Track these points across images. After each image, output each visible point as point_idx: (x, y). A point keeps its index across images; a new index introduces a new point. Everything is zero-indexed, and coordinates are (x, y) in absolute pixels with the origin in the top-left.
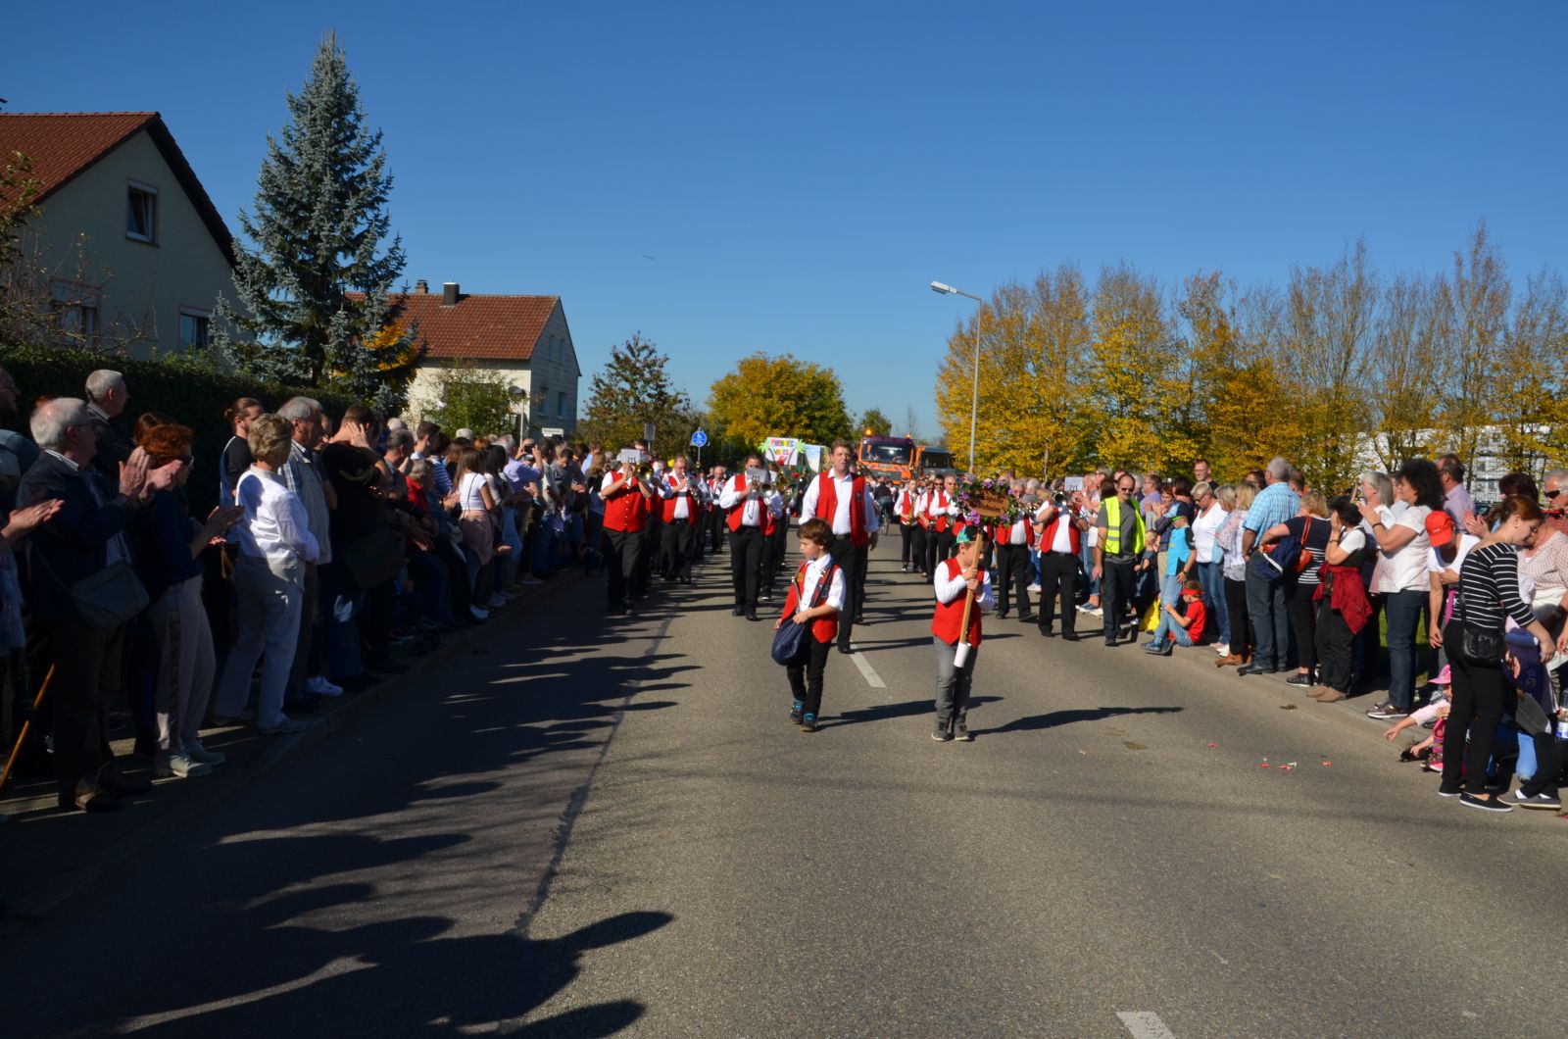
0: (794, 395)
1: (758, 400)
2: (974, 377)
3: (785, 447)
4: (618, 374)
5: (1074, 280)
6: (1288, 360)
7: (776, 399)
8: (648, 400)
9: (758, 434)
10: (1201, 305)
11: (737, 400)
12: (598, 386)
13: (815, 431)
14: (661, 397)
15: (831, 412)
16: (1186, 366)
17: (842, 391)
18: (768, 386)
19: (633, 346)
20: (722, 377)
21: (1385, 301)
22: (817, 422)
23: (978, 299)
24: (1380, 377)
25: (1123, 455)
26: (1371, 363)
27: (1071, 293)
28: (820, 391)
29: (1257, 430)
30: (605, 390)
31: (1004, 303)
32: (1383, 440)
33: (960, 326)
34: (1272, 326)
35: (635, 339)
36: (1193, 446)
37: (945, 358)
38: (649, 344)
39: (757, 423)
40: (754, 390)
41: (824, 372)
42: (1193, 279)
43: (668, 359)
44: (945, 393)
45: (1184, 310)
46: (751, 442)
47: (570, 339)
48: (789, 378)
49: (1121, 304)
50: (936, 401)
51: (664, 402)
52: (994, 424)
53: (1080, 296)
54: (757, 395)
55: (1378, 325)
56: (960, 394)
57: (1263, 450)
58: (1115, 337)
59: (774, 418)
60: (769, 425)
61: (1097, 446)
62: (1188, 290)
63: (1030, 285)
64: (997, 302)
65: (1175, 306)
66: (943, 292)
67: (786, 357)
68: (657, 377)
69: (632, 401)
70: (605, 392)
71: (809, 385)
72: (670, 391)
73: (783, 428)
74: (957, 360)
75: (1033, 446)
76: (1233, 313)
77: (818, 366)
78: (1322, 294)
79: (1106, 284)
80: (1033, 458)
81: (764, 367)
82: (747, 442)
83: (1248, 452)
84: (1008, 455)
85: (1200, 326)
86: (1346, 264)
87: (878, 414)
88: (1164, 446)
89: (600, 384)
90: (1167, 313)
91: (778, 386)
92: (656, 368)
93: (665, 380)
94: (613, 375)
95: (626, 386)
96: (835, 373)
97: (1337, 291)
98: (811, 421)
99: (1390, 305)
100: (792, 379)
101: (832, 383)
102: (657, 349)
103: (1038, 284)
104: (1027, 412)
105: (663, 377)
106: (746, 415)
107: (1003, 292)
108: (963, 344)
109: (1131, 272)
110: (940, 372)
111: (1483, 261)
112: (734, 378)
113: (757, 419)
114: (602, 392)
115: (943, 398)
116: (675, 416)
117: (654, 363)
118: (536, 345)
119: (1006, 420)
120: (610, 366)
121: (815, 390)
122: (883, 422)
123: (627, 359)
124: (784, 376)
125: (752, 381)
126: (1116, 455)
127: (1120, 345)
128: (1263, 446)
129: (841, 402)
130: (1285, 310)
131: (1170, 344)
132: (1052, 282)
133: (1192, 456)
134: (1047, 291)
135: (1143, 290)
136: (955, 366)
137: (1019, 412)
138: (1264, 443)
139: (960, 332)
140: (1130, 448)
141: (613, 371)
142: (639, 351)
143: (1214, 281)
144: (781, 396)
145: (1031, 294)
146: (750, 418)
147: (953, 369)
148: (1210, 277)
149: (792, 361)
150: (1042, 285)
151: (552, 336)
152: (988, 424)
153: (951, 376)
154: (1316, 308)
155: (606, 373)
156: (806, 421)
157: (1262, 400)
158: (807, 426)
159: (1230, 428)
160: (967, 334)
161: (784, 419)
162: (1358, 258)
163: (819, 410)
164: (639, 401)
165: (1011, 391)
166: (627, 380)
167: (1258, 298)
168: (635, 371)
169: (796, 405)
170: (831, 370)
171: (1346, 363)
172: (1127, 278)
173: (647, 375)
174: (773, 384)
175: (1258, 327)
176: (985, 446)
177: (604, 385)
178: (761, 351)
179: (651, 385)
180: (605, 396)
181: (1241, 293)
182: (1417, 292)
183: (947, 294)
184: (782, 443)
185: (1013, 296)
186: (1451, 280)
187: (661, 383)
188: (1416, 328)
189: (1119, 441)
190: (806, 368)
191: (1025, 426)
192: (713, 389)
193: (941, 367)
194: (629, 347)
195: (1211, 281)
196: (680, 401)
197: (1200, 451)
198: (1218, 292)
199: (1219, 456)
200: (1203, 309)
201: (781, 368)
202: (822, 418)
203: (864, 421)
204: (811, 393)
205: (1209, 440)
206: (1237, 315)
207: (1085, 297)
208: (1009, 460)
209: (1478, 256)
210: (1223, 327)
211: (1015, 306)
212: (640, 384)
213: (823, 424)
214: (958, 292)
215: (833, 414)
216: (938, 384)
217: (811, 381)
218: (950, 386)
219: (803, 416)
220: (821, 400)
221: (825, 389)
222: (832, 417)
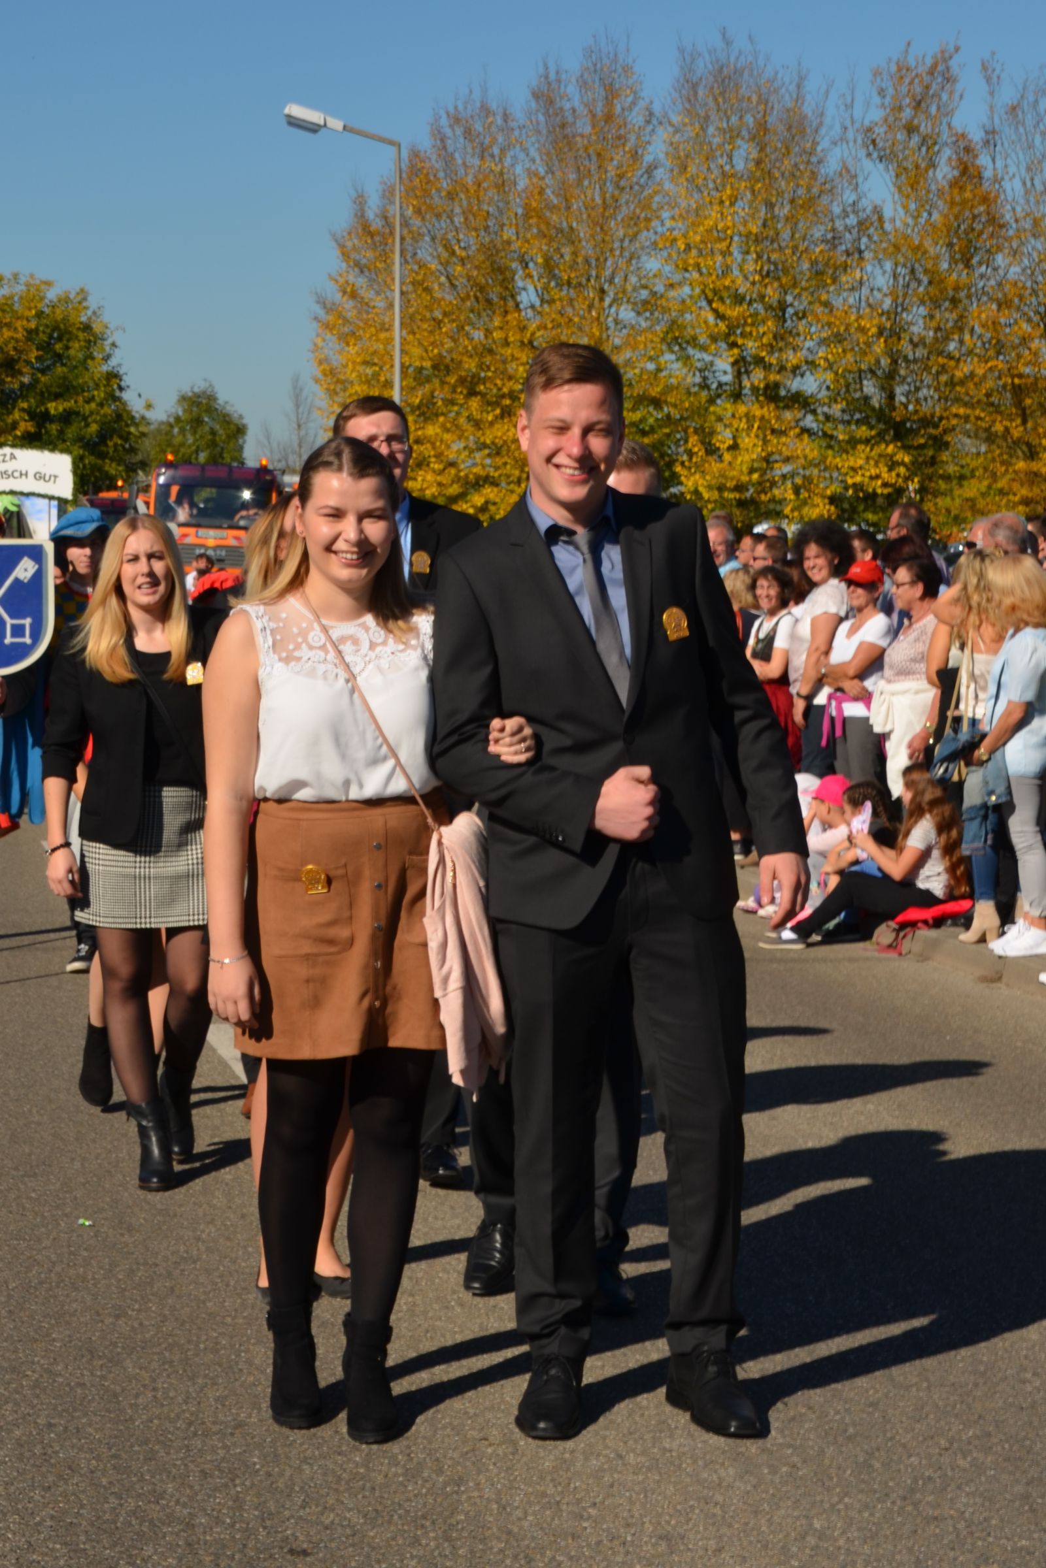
2: (392, 320)
5: (621, 83)
10: (911, 129)
15: (88, 401)
17: (114, 345)
23: (391, 143)
25: (740, 488)
27: (609, 118)
28: (59, 347)
31: (457, 143)
33: (360, 201)
36: (899, 458)
37: (331, 278)
41: (66, 300)
42: (894, 68)
44: (337, 360)
45: (874, 142)
53: (636, 118)
61: (678, 469)
62: (881, 92)
64: (442, 144)
65: (850, 135)
66: (313, 128)
71: (31, 334)
74: (361, 281)
76: (993, 143)
77: (48, 284)
79: (689, 87)
85: (912, 178)
87: (212, 398)
90: (835, 154)
96: (93, 302)
98: (40, 426)
101: (87, 328)
103: (536, 95)
107: (457, 120)
108: (368, 245)
109: (748, 60)
110: (321, 312)
115: (332, 372)
121: (45, 347)
122: (226, 419)
126: (721, 488)
127: (723, 236)
129: (113, 376)
131: (845, 225)
132: (572, 89)
134: (561, 113)
139: (361, 215)
140: (752, 471)
143: (942, 71)
145: (521, 121)
147: (349, 305)
148: (929, 62)
150: (546, 97)
153: (345, 320)
156: (25, 427)
158: (31, 439)
160: (377, 224)
163: (57, 397)
170: (83, 294)
172: (739, 73)
181: (1007, 94)
183: (323, 131)
185: (480, 127)
189: (727, 457)
190: (20, 289)
193: (322, 302)
195: (931, 72)
198: (952, 95)
199: (962, 478)
200: (916, 139)
202: (67, 418)
203: (178, 419)
205: (940, 444)
206: (1000, 145)
207: (648, 122)
210: (967, 172)
211: (483, 152)
214: (345, 128)
215: (93, 405)
216: (319, 341)
217: (33, 325)
218: (344, 339)
219: (17, 415)
220: (60, 370)
221: (71, 344)
222: (92, 413)
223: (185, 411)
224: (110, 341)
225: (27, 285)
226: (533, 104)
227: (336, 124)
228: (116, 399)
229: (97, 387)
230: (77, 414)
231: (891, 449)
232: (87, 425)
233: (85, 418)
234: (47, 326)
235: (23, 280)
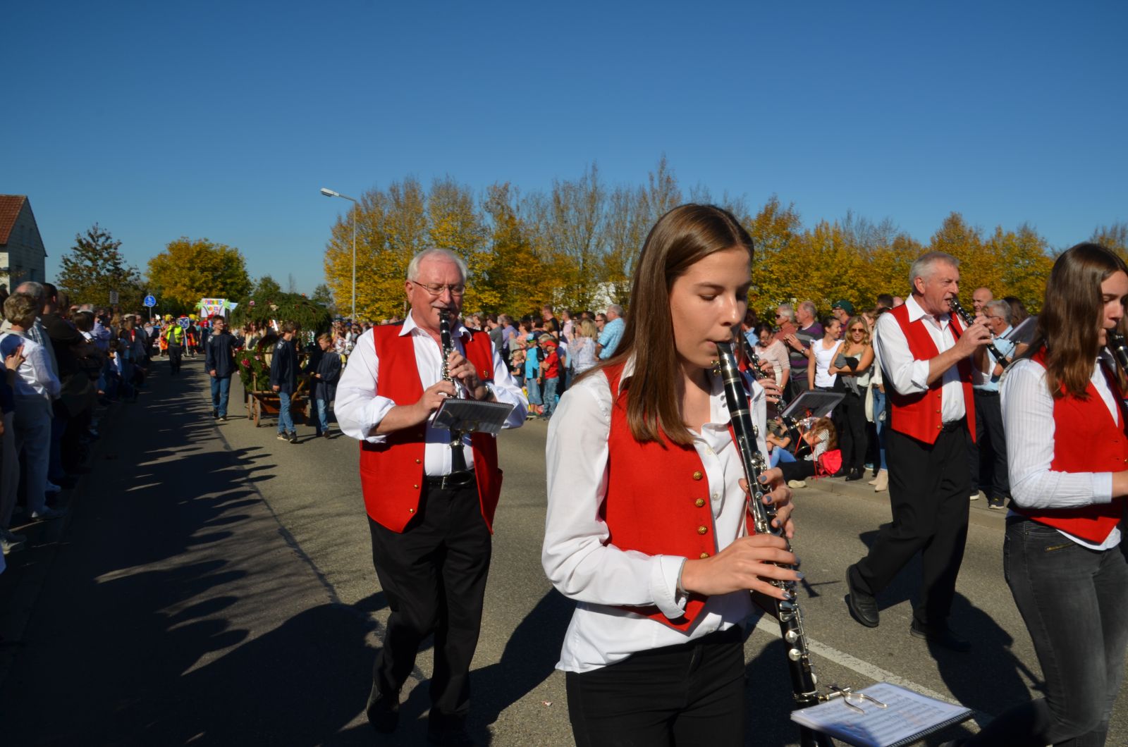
0: (210, 267)
1: (185, 272)
2: (352, 253)
3: (216, 305)
4: (83, 255)
5: (416, 187)
6: (552, 239)
7: (197, 270)
8: (108, 274)
9: (186, 296)
10: (498, 204)
11: (168, 272)
12: (66, 264)
13: (228, 293)
14: (117, 271)
15: (238, 279)
16: (489, 244)
17: (245, 263)
18: (191, 261)
19: (92, 233)
20: (155, 255)
21: (610, 201)
22: (228, 287)
23: (351, 200)
24: (608, 249)
26: (603, 240)
27: (414, 196)
28: (230, 264)
29: (536, 284)
30: (72, 267)
31: (369, 202)
32: (612, 289)
33: (340, 218)
34: (542, 217)
35: (94, 229)
36: (497, 295)
37: (330, 240)
38: (105, 232)
39: (185, 289)
40: (181, 265)
41: (232, 251)
42: (493, 187)
43: (121, 243)
44: (331, 265)
45: (487, 207)
46: (182, 302)
47: (37, 228)
48: (206, 256)
49: (446, 204)
50: (325, 270)
51: (120, 275)
52: (367, 284)
53: (420, 198)
54: (184, 268)
55: (606, 217)
56: (342, 265)
57: (541, 297)
58: (445, 226)
59: (197, 284)
60: (194, 290)
62: (489, 194)
63: (386, 190)
64: (365, 201)
65: (482, 204)
66: (330, 195)
67: (203, 241)
68: (113, 257)
69: (94, 274)
70: (72, 269)
72: (124, 267)
73: (204, 291)
74: (338, 242)
75: (394, 299)
76: (518, 210)
77: (227, 246)
78: (573, 197)
79: (436, 190)
80: (394, 307)
81: (187, 246)
82: (179, 302)
83: (531, 298)
84: (377, 305)
85: (498, 217)
86: (586, 178)
88: (479, 296)
89: (68, 262)
90: (477, 209)
91: (199, 261)
92: (112, 250)
93: (120, 259)
94: (78, 255)
95: (89, 263)
96: (239, 252)
97: (582, 195)
98: (225, 286)
99: (614, 204)
100: (209, 256)
101: (238, 259)
102: (111, 236)
103: (391, 190)
104: (389, 276)
105: (118, 257)
106: (176, 283)
107: (368, 195)
108: (342, 231)
109: (452, 183)
110: (326, 249)
111: (665, 180)
112: (165, 256)
113: (184, 285)
114: (70, 269)
115: (328, 266)
116: (130, 284)
117: (110, 246)
118: (11, 233)
119: (375, 282)
120: (75, 249)
121: (226, 264)
123: (89, 244)
124: (202, 255)
125: (179, 258)
128: (541, 294)
129: (245, 272)
130: (550, 208)
131: (478, 229)
132: (401, 189)
133: (496, 301)
134: (398, 195)
135: (461, 195)
136: (337, 246)
137: (383, 276)
138: (540, 292)
139: (340, 222)
141: (79, 253)
142: (98, 237)
143: (506, 189)
144: (201, 268)
145: (386, 196)
146: (179, 285)
147: (336, 248)
148: (503, 185)
149: (207, 243)
150: (394, 190)
151: (22, 227)
152: (362, 285)
153: (334, 253)
154: (570, 206)
155: (73, 254)
156: (220, 286)
157: (539, 265)
158: (222, 290)
159: (520, 283)
160: (345, 224)
161: (204, 285)
162: (593, 175)
163: (230, 278)
164: (100, 275)
165: (376, 262)
166: (90, 259)
167: (533, 199)
168: (95, 251)
169: (213, 274)
170: (236, 249)
171: (589, 241)
172: (450, 186)
173: (105, 255)
174: (195, 260)
175: (534, 219)
176: (362, 299)
177: (72, 263)
178: (185, 236)
179: (109, 263)
180: (72, 271)
181: (522, 196)
182: (628, 196)
183: (332, 197)
184: (213, 302)
185: (376, 198)
186: (648, 189)
187: (117, 261)
188: (629, 218)
190: (218, 248)
191: (388, 286)
192: (150, 264)
193: (327, 246)
194: (90, 234)
195: (504, 188)
196: (133, 274)
197: (502, 298)
198: (509, 195)
199: (513, 302)
200: (500, 207)
201: (201, 248)
202: (232, 284)
203: (261, 285)
204: (223, 266)
205: (507, 291)
206: (520, 210)
207: (423, 199)
208: (378, 308)
209: (662, 176)
210: (511, 217)
211: (377, 205)
212: (100, 262)
213: (234, 288)
214: (339, 195)
215: (240, 280)
216: (326, 259)
217: (222, 258)
218: (334, 259)
219: (218, 283)
220: (230, 270)
221: (233, 263)
222: (238, 283)
223: (263, 282)
225: (221, 247)
226: (390, 193)
229: (240, 275)
231: (494, 293)
232: (239, 286)
234: (226, 258)
235: (220, 245)
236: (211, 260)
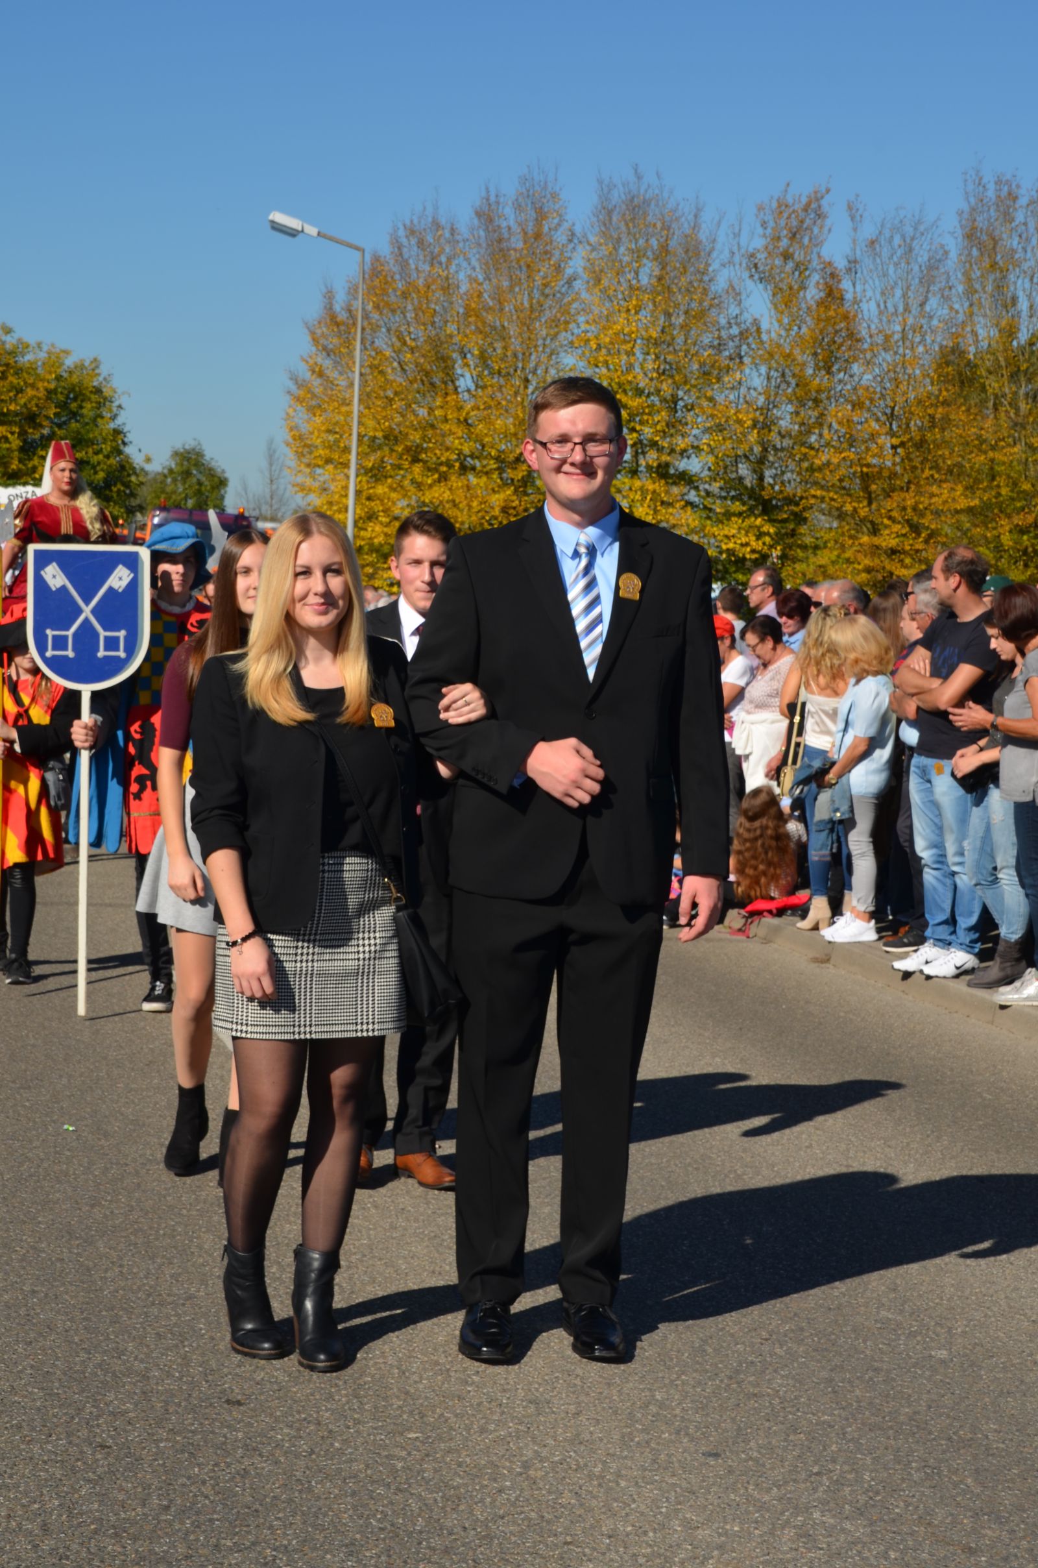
0: (16, 414)
2: (352, 396)
5: (549, 207)
10: (787, 256)
15: (96, 453)
16: (755, 378)
17: (120, 407)
23: (357, 248)
27: (538, 236)
28: (74, 406)
31: (411, 251)
33: (329, 296)
36: (765, 529)
37: (303, 360)
41: (81, 367)
42: (775, 205)
44: (305, 428)
45: (756, 266)
50: (290, 442)
52: (392, 488)
53: (560, 237)
56: (327, 431)
62: (764, 224)
64: (399, 252)
65: (737, 259)
71: (50, 394)
74: (327, 363)
76: (854, 271)
77: (67, 352)
79: (605, 213)
85: (785, 298)
87: (200, 454)
90: (723, 274)
96: (104, 370)
100: (12, 379)
101: (98, 391)
103: (478, 214)
107: (412, 232)
108: (334, 332)
109: (655, 192)
110: (293, 387)
115: (300, 437)
121: (63, 406)
122: (211, 473)
127: (628, 338)
129: (118, 433)
130: (952, 260)
131: (729, 334)
132: (508, 211)
134: (498, 229)
136: (321, 374)
139: (329, 308)
143: (814, 208)
145: (465, 235)
147: (316, 382)
148: (804, 200)
149: (9, 341)
150: (487, 216)
152: (381, 490)
153: (313, 395)
160: (342, 316)
165: (423, 427)
167: (897, 240)
169: (22, 434)
170: (96, 362)
172: (646, 203)
181: (868, 231)
183: (300, 236)
185: (431, 238)
190: (43, 355)
191: (447, 495)
193: (294, 379)
195: (806, 209)
197: (780, 538)
198: (821, 229)
199: (816, 548)
200: (790, 265)
205: (799, 519)
207: (570, 241)
210: (832, 294)
211: (433, 260)
214: (319, 234)
215: (101, 457)
216: (291, 411)
217: (52, 386)
218: (312, 410)
220: (74, 425)
221: (84, 404)
222: (99, 463)
223: (177, 464)
224: (116, 404)
225: (49, 353)
226: (476, 221)
227: (312, 230)
228: (120, 452)
229: (105, 440)
230: (88, 463)
231: (759, 521)
232: (96, 473)
233: (94, 467)
234: (64, 388)
235: (45, 348)
236: (20, 391)
